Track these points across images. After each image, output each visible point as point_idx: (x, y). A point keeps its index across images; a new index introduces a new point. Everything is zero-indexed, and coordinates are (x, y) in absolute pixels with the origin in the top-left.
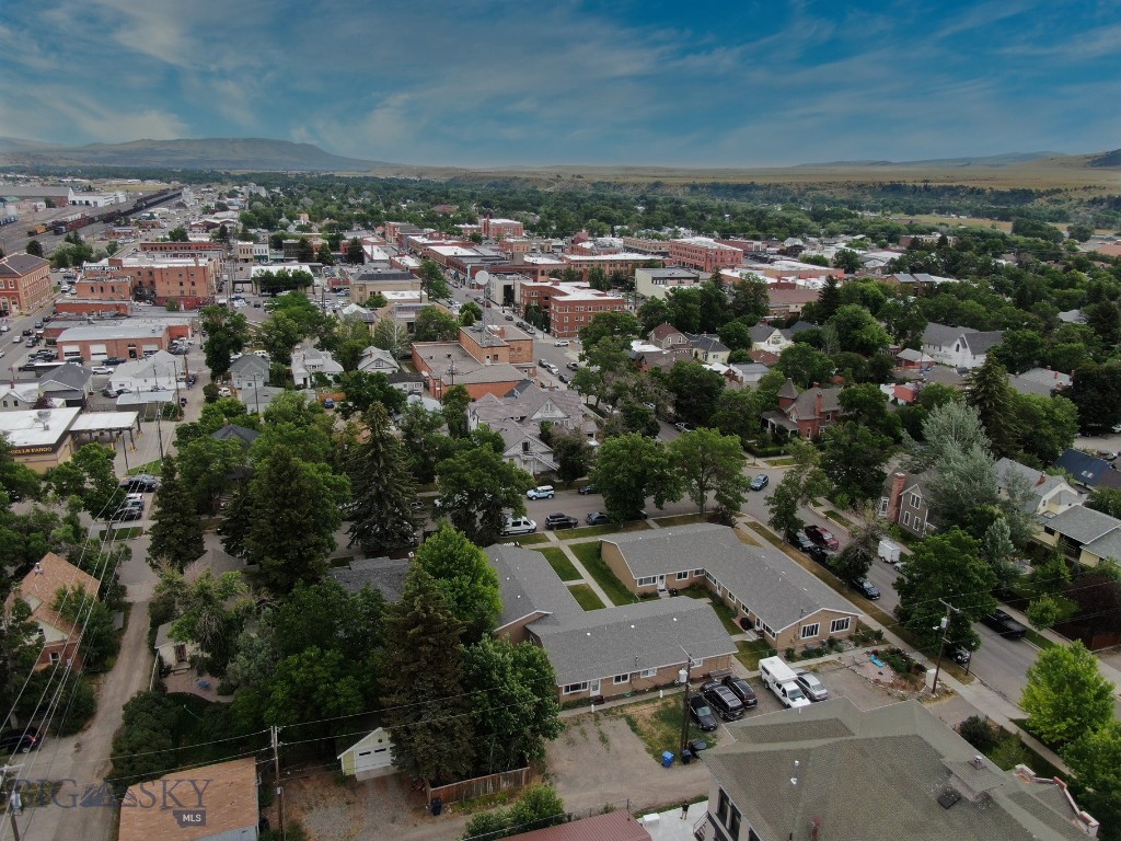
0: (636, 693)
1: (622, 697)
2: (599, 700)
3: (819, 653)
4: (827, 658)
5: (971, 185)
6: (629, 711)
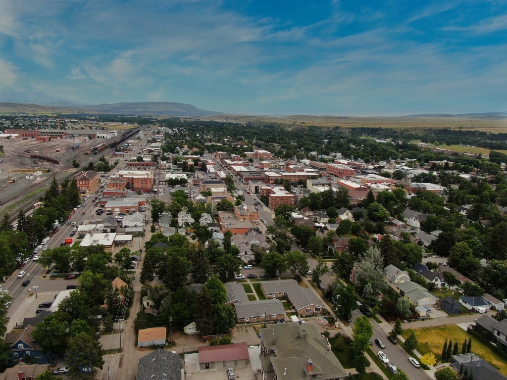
0: (258, 322)
1: (254, 322)
2: (248, 323)
3: (310, 316)
4: (311, 318)
6: (255, 326)
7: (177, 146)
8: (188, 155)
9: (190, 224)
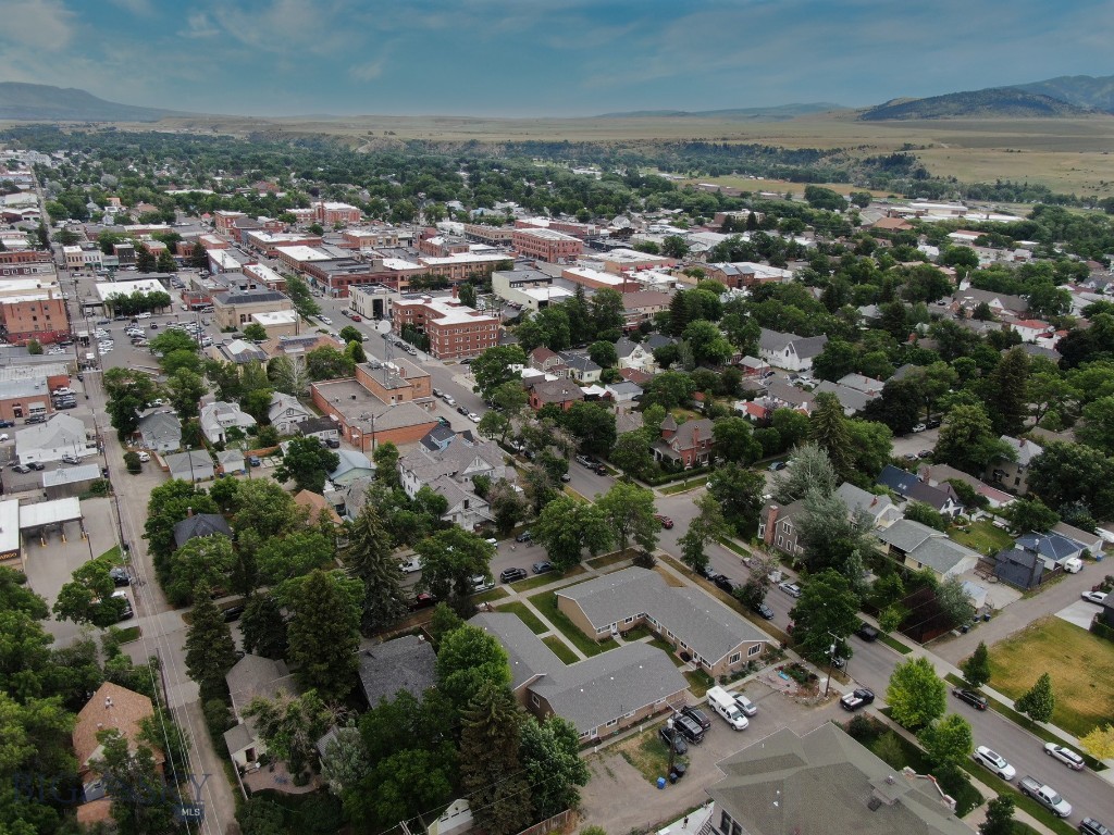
0: (622, 730)
1: (611, 736)
2: (598, 742)
3: (742, 675)
4: (749, 678)
5: (765, 143)
6: (622, 746)
7: (88, 202)
8: (132, 223)
9: (244, 431)
